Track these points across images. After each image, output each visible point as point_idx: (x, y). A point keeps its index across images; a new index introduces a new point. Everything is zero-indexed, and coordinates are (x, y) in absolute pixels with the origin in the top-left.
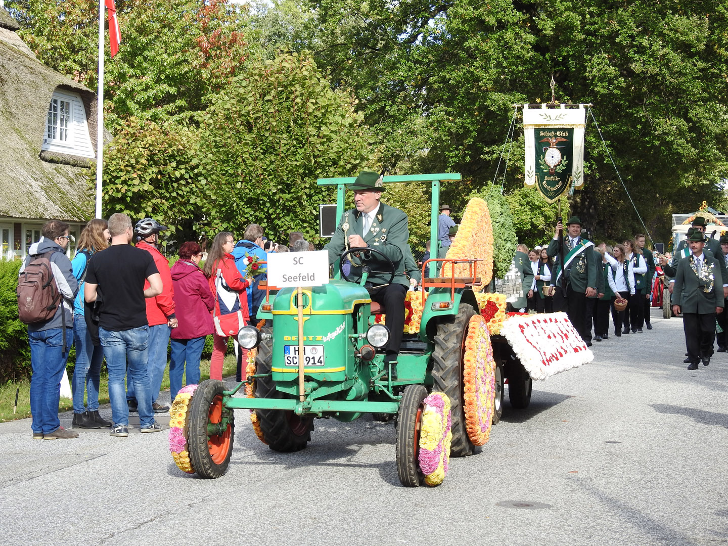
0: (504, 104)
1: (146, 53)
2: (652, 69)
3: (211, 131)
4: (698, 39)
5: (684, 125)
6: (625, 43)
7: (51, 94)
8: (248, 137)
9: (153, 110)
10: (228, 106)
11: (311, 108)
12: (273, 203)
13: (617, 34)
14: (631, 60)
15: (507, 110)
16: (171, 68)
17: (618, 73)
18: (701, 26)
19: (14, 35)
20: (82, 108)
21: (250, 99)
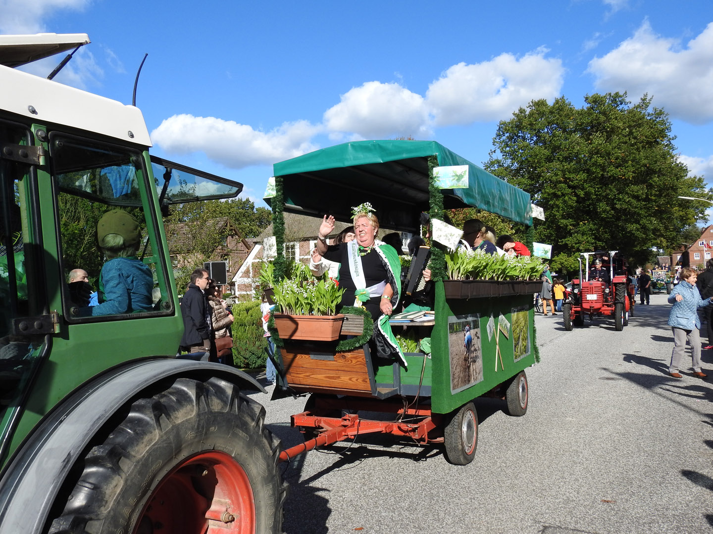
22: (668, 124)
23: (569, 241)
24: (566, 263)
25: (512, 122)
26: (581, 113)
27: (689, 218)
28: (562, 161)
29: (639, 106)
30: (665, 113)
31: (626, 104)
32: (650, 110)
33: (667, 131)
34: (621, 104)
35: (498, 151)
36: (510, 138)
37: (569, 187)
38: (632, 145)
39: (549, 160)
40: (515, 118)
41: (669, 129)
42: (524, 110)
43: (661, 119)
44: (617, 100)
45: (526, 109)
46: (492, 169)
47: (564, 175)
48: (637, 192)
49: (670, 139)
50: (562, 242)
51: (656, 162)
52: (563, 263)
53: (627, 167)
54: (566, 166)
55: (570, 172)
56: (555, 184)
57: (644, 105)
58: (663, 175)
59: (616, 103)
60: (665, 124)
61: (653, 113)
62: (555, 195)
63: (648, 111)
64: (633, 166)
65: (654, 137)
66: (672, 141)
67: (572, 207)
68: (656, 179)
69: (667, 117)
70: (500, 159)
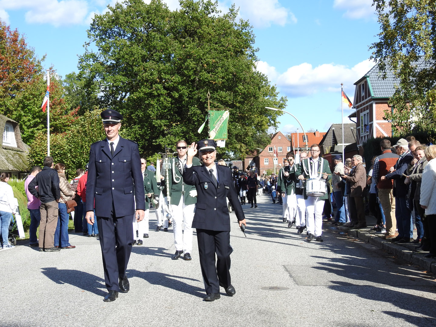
0: (160, 124)
1: (29, 107)
3: (72, 137)
4: (230, 100)
6: (203, 101)
7: (5, 124)
8: (86, 139)
9: (32, 129)
10: (78, 128)
13: (200, 98)
15: (161, 126)
16: (38, 113)
17: (201, 112)
18: (230, 95)
20: (13, 129)
21: (87, 125)
22: (252, 36)
23: (162, 141)
26: (175, 16)
27: (263, 125)
28: (157, 62)
29: (227, 15)
30: (250, 25)
31: (217, 12)
32: (237, 21)
33: (251, 42)
34: (213, 12)
36: (104, 32)
37: (165, 88)
40: (111, 13)
41: (253, 41)
42: (121, 6)
43: (246, 31)
44: (209, 7)
45: (122, 4)
46: (88, 62)
47: (160, 75)
48: (225, 98)
49: (254, 51)
50: (156, 142)
51: (242, 71)
53: (217, 73)
54: (162, 66)
55: (165, 73)
57: (232, 16)
58: (248, 84)
59: (206, 8)
60: (250, 36)
61: (240, 24)
62: (150, 95)
63: (235, 21)
64: (222, 72)
65: (240, 46)
66: (255, 53)
67: (165, 107)
69: (252, 29)
70: (96, 53)
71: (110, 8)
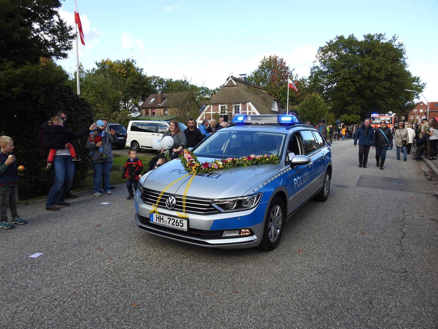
2: (378, 92)
4: (387, 86)
5: (384, 102)
7: (273, 101)
11: (318, 102)
12: (311, 118)
14: (374, 90)
15: (349, 100)
19: (264, 91)
20: (277, 103)
22: (404, 51)
24: (347, 119)
25: (325, 47)
26: (361, 43)
29: (391, 40)
30: (404, 45)
31: (385, 39)
32: (396, 43)
33: (403, 54)
34: (382, 39)
35: (318, 61)
37: (353, 81)
38: (386, 61)
39: (343, 67)
40: (327, 45)
42: (332, 41)
43: (401, 48)
45: (333, 40)
46: (315, 71)
47: (350, 75)
49: (405, 58)
50: (346, 108)
51: (396, 70)
52: (346, 119)
53: (382, 72)
55: (353, 74)
56: (345, 79)
57: (394, 40)
58: (399, 77)
59: (379, 38)
61: (398, 44)
64: (384, 72)
65: (397, 57)
66: (405, 60)
67: (352, 91)
68: (395, 79)
69: (404, 47)
70: (319, 66)
71: (327, 43)
